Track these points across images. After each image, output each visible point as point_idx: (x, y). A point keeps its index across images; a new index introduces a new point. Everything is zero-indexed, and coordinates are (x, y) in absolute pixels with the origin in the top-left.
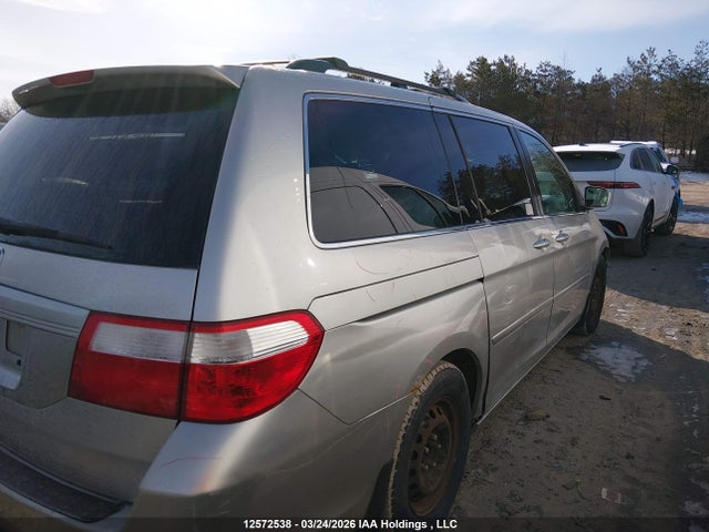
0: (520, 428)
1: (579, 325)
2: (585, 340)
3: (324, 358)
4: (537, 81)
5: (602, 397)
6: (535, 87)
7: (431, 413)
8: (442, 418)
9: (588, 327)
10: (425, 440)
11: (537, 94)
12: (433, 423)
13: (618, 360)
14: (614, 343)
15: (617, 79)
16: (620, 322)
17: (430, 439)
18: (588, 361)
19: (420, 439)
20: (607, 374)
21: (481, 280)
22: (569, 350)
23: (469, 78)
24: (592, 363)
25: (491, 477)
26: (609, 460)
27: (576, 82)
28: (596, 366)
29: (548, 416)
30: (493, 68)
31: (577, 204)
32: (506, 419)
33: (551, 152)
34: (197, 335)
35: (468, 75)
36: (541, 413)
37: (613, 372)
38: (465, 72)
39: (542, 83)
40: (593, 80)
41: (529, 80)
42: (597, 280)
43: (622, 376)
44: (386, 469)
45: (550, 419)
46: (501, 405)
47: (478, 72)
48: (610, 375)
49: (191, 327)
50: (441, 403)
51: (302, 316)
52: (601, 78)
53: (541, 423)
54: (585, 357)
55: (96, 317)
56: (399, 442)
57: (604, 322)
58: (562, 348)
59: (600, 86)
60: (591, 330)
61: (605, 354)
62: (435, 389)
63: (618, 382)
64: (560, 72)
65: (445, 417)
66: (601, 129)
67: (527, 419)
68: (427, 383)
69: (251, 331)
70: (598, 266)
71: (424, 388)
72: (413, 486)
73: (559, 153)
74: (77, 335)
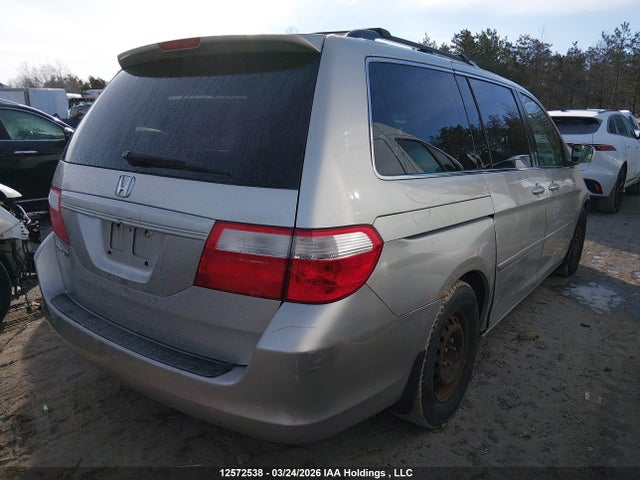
0: (514, 345)
1: (562, 266)
2: (567, 280)
3: (383, 265)
4: (517, 53)
5: (582, 325)
6: (515, 58)
7: (450, 320)
8: (457, 326)
9: (568, 269)
10: (446, 341)
11: (516, 65)
12: (452, 329)
13: (596, 296)
14: (591, 284)
15: (592, 52)
16: (596, 267)
17: (449, 342)
18: (569, 297)
19: (442, 340)
20: (586, 307)
21: (492, 216)
22: (552, 288)
23: (453, 50)
24: (574, 299)
25: (492, 380)
26: (590, 371)
27: (553, 54)
28: (577, 301)
29: (538, 337)
30: (476, 40)
31: (565, 159)
32: (501, 338)
33: (547, 115)
34: (298, 238)
35: (453, 47)
36: (532, 334)
37: (592, 306)
38: (449, 44)
39: (521, 55)
40: (569, 53)
41: (509, 52)
42: (579, 229)
43: (599, 309)
44: (420, 356)
45: (540, 339)
46: (496, 328)
47: (461, 44)
48: (590, 308)
49: (294, 231)
50: (457, 314)
51: (368, 229)
52: (577, 51)
53: (533, 343)
54: (567, 294)
55: (220, 225)
56: (429, 338)
57: (582, 267)
58: (545, 286)
59: (575, 59)
60: (572, 272)
61: (583, 291)
62: (455, 300)
63: (596, 314)
64: (538, 45)
65: (459, 326)
66: (575, 98)
67: (519, 338)
68: (450, 296)
69: (337, 238)
70: (581, 216)
71: (447, 299)
72: (436, 377)
73: (553, 118)
74: (205, 238)
